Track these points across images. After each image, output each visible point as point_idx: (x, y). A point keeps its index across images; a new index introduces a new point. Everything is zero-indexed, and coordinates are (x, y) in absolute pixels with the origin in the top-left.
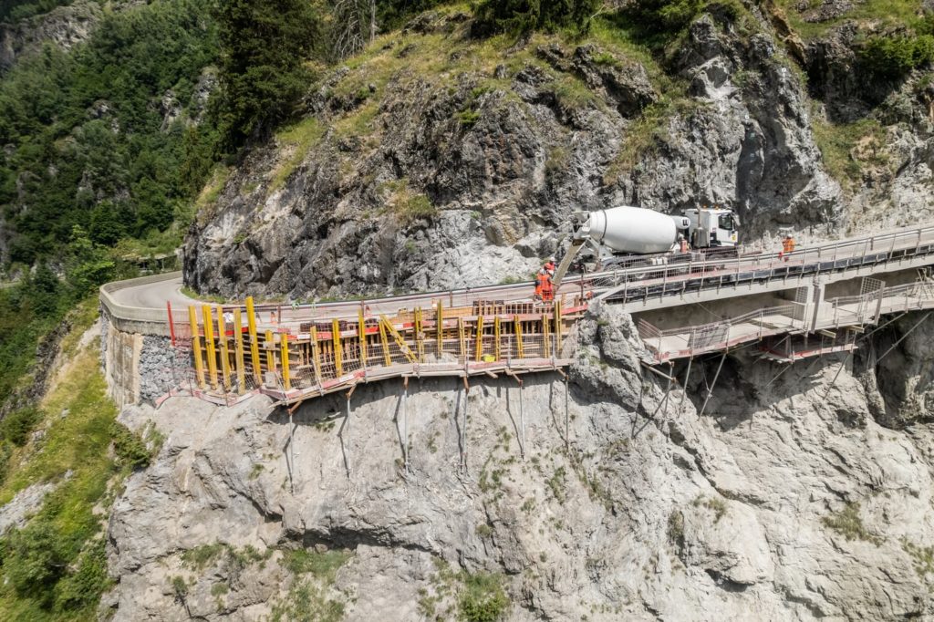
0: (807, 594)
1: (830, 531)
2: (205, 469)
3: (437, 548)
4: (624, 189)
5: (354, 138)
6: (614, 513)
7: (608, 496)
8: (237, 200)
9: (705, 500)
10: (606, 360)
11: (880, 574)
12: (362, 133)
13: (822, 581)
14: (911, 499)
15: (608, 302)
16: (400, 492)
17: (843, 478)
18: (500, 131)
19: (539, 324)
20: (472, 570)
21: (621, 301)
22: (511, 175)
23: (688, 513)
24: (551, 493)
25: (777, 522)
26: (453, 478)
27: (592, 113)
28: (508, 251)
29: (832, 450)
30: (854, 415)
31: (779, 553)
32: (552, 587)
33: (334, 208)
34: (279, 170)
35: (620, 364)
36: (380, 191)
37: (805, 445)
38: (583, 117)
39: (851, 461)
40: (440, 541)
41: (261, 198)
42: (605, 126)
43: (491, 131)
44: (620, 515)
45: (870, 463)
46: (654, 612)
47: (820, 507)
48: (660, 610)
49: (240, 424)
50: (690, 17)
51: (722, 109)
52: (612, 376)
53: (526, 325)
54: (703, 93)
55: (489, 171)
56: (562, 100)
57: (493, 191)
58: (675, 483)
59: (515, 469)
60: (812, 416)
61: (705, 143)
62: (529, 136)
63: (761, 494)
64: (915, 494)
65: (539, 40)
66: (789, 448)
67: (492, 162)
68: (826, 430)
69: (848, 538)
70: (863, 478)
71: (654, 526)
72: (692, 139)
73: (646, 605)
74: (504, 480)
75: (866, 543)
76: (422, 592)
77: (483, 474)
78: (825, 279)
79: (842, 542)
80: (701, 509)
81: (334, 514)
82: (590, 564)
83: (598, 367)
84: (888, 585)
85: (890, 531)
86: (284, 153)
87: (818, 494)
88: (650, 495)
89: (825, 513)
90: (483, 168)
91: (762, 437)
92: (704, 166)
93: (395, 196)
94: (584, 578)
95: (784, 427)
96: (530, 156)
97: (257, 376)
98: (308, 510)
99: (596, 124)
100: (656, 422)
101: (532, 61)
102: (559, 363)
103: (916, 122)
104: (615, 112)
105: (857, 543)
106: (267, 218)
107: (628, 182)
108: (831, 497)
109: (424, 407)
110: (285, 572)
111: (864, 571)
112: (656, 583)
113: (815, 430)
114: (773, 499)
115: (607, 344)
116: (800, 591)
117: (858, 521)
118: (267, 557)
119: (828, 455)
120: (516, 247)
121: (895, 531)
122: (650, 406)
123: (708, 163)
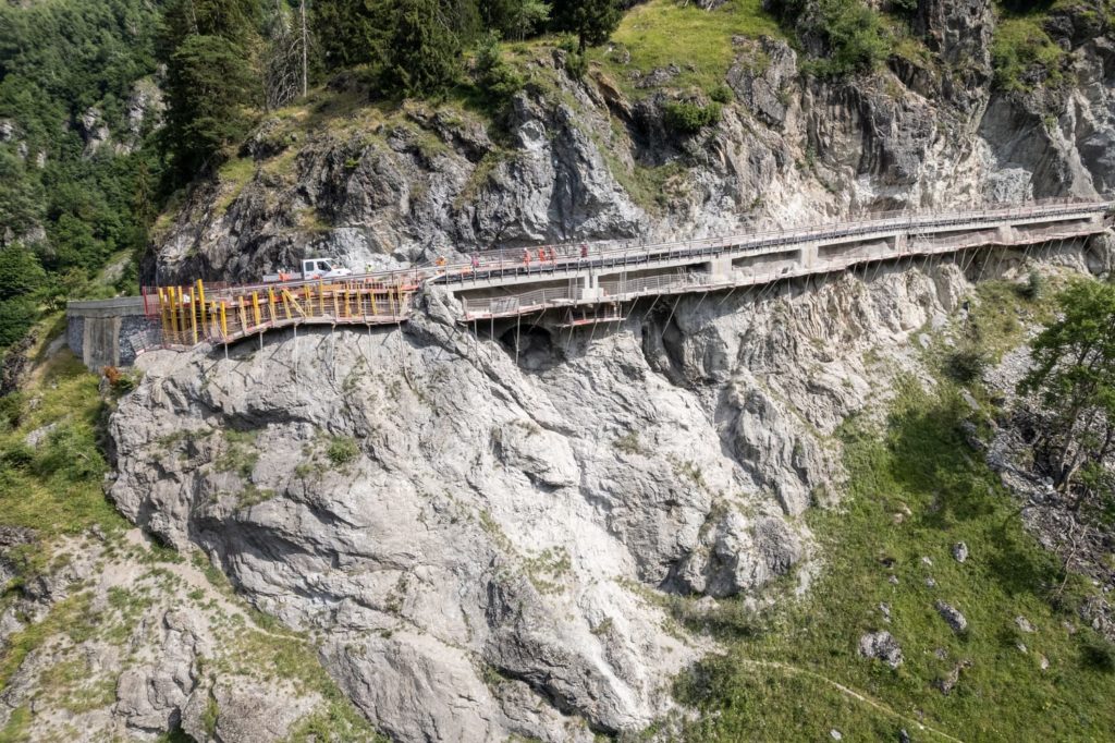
0: (602, 493)
1: (616, 450)
2: (171, 388)
3: (315, 421)
4: (467, 213)
5: (277, 177)
6: (438, 415)
7: (434, 404)
8: (188, 225)
9: (521, 422)
10: (430, 317)
11: (648, 476)
12: (284, 173)
13: (611, 483)
14: (682, 431)
15: (436, 283)
16: (293, 388)
17: (627, 414)
18: (373, 173)
19: (387, 295)
20: (337, 435)
21: (445, 283)
22: (384, 204)
23: (506, 430)
24: (389, 394)
25: (582, 445)
26: (326, 382)
27: (443, 159)
28: (386, 257)
29: (617, 393)
30: (633, 370)
31: (583, 466)
32: (387, 446)
33: (262, 228)
34: (221, 201)
35: (440, 320)
36: (294, 215)
37: (599, 390)
38: (436, 163)
39: (632, 401)
40: (318, 417)
41: (207, 224)
42: (454, 169)
43: (367, 173)
44: (442, 416)
45: (647, 404)
46: (475, 488)
47: (611, 434)
48: (480, 486)
49: (194, 359)
50: (513, 92)
51: (536, 157)
52: (434, 327)
53: (378, 296)
54: (523, 146)
55: (368, 201)
56: (423, 150)
57: (371, 215)
58: (495, 408)
59: (366, 379)
60: (604, 371)
61: (523, 180)
62: (395, 176)
63: (570, 426)
64: (684, 427)
65: (410, 106)
66: (588, 392)
67: (369, 194)
68: (613, 379)
69: (628, 453)
70: (640, 412)
71: (476, 434)
72: (514, 177)
73: (470, 483)
74: (358, 384)
75: (641, 456)
76: (305, 445)
77: (345, 382)
78: (599, 272)
79: (623, 455)
80: (515, 427)
81: (253, 402)
82: (422, 445)
83: (424, 321)
84: (653, 484)
85: (658, 450)
86: (226, 188)
87: (610, 425)
88: (470, 410)
89: (615, 438)
90: (363, 199)
91: (570, 386)
92: (523, 197)
93: (304, 219)
94: (416, 452)
95: (584, 379)
96: (397, 190)
97: (205, 333)
98: (237, 402)
99: (445, 168)
100: (471, 361)
101: (402, 123)
102: (398, 319)
103: (711, 165)
104: (464, 158)
105: (634, 456)
106: (213, 237)
107: (471, 209)
108: (619, 427)
109: (310, 343)
110: (224, 442)
111: (636, 474)
112: (478, 471)
113: (605, 379)
114: (579, 429)
115: (430, 307)
116: (596, 492)
117: (635, 441)
118: (212, 433)
119: (614, 397)
120: (392, 255)
121: (664, 449)
122: (463, 349)
123: (526, 195)
